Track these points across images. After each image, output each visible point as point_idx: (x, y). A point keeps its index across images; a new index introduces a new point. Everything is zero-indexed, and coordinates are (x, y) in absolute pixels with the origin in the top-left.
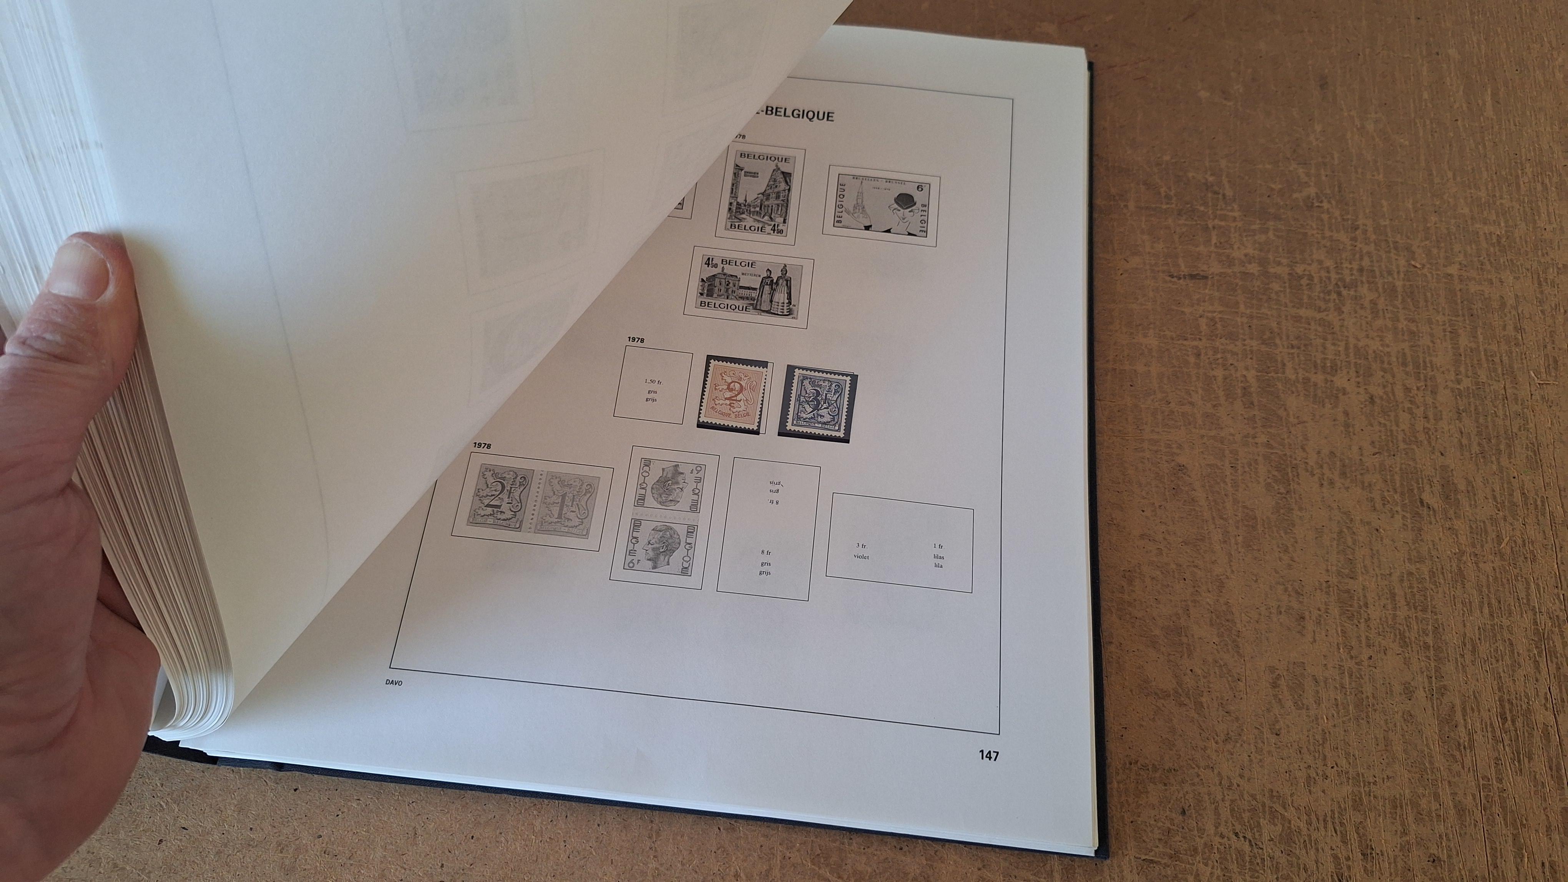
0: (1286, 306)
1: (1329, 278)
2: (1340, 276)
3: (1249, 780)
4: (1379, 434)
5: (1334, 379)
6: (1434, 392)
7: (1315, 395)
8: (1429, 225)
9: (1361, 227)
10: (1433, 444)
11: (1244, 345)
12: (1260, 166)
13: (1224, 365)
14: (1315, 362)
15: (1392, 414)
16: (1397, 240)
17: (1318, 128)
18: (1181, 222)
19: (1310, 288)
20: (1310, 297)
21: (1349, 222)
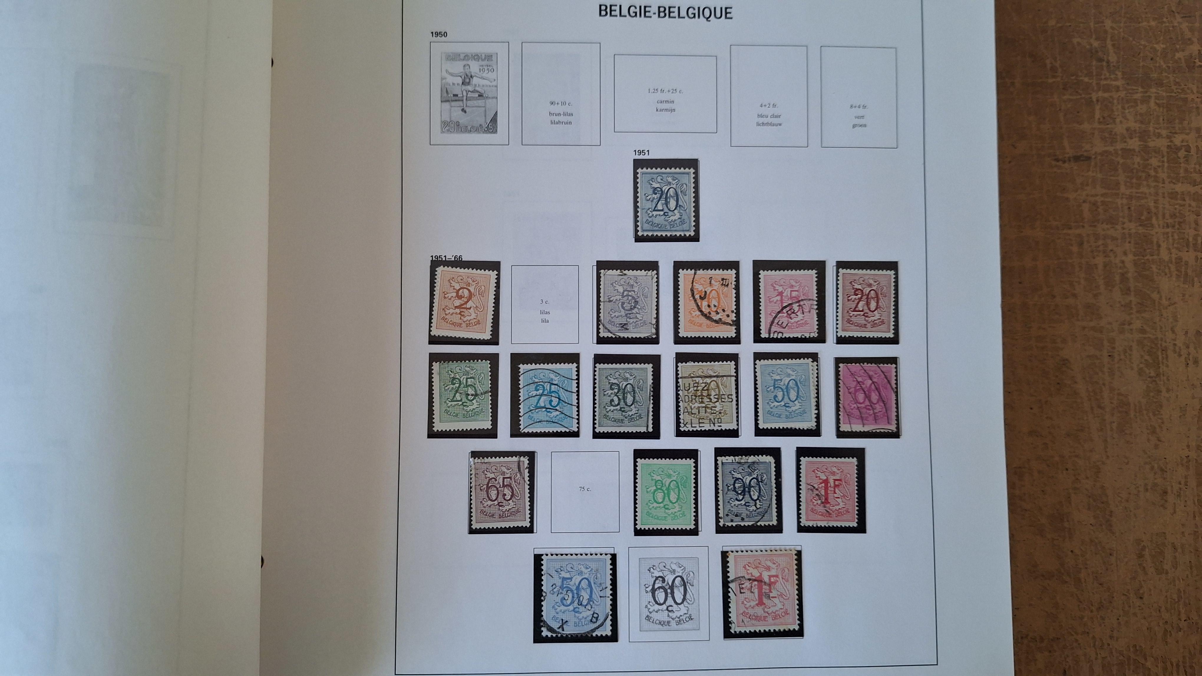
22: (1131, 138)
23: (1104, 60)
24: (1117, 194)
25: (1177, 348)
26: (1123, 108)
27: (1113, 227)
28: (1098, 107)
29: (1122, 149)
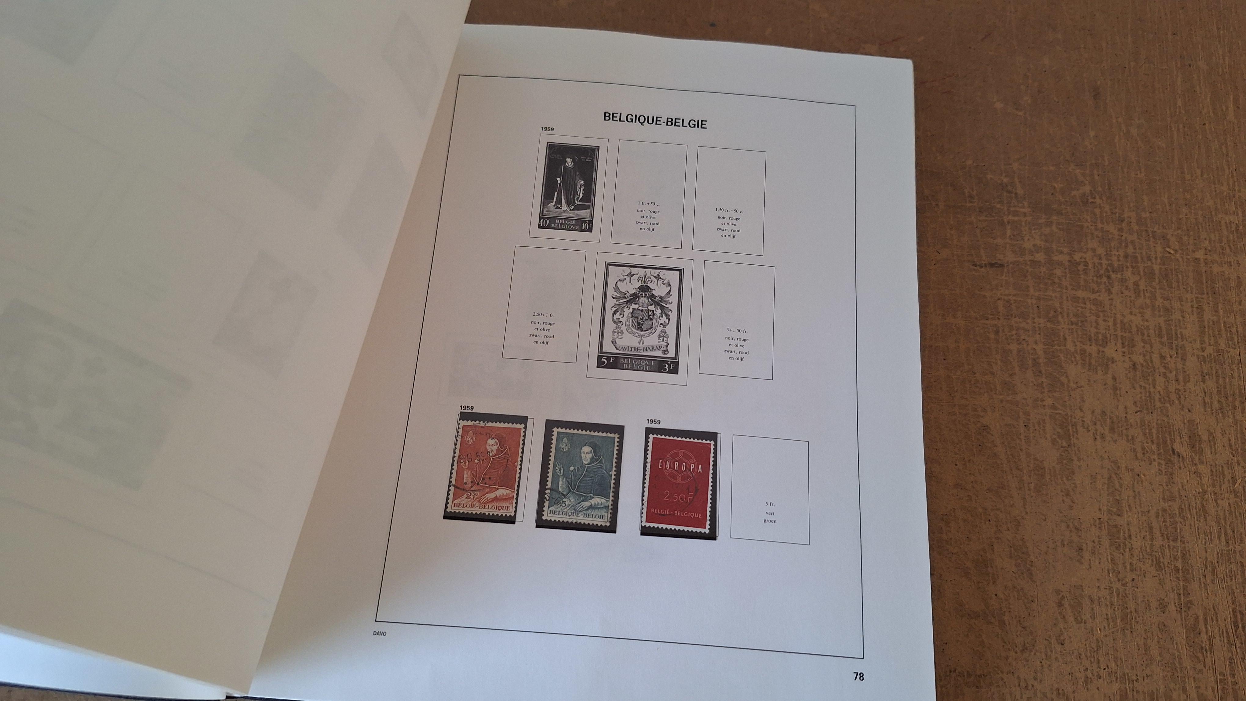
0: (1067, 289)
1: (1101, 264)
2: (1110, 262)
3: (1041, 681)
4: (1140, 395)
5: (1105, 350)
6: (1184, 359)
7: (1090, 364)
8: (1181, 216)
9: (1126, 220)
10: (1183, 403)
11: (1034, 323)
12: (1044, 168)
13: (1018, 340)
14: (1090, 335)
15: (1150, 378)
16: (1155, 230)
17: (1092, 134)
18: (981, 218)
19: (1086, 273)
20: (1085, 281)
21: (1117, 215)
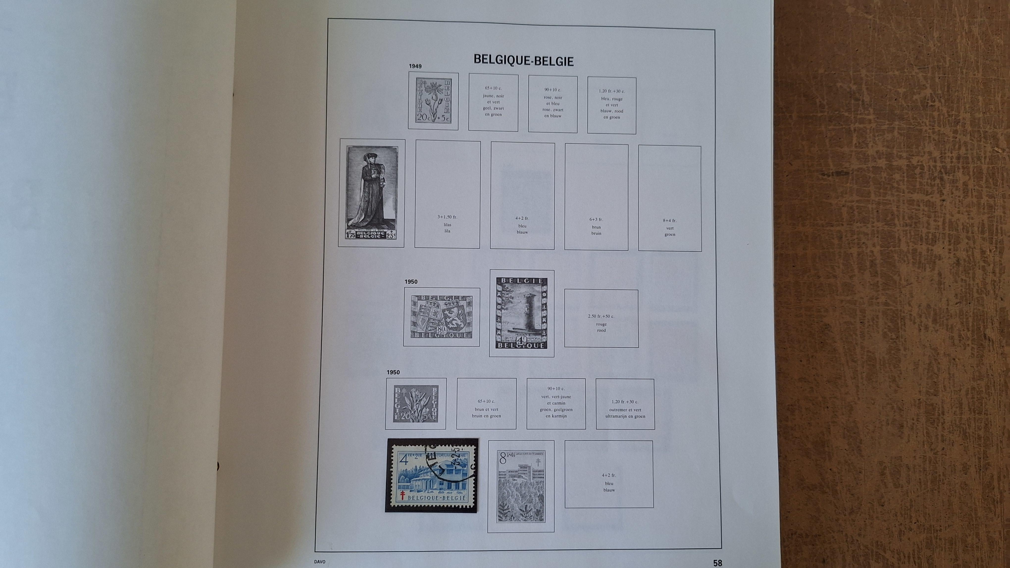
22: (880, 159)
23: (860, 100)
24: (869, 201)
25: (912, 318)
26: (874, 136)
27: (865, 226)
28: (855, 135)
29: (873, 167)
